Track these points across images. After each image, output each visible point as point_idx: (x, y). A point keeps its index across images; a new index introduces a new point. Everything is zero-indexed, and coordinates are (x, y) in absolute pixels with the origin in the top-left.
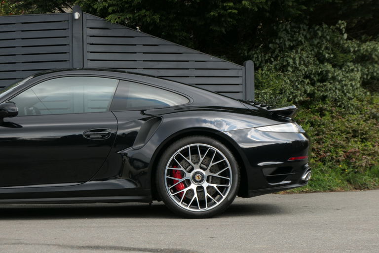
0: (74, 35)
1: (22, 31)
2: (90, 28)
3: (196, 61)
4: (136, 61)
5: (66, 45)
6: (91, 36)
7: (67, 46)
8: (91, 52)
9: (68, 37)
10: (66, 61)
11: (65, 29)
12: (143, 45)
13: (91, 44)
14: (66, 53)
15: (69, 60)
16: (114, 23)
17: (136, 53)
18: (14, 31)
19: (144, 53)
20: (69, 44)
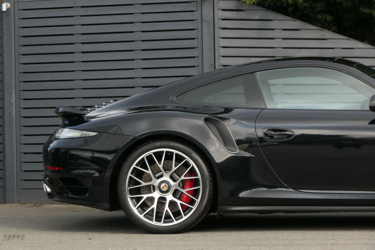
0: (204, 18)
1: (142, 13)
2: (223, 10)
3: (343, 48)
4: (274, 48)
5: (193, 29)
6: (223, 19)
7: (195, 30)
8: (223, 38)
9: (197, 20)
10: (194, 48)
11: (193, 11)
12: (283, 30)
13: (223, 29)
14: (194, 39)
15: (198, 47)
16: (250, 4)
17: (274, 39)
18: (133, 14)
19: (283, 39)
20: (197, 29)
